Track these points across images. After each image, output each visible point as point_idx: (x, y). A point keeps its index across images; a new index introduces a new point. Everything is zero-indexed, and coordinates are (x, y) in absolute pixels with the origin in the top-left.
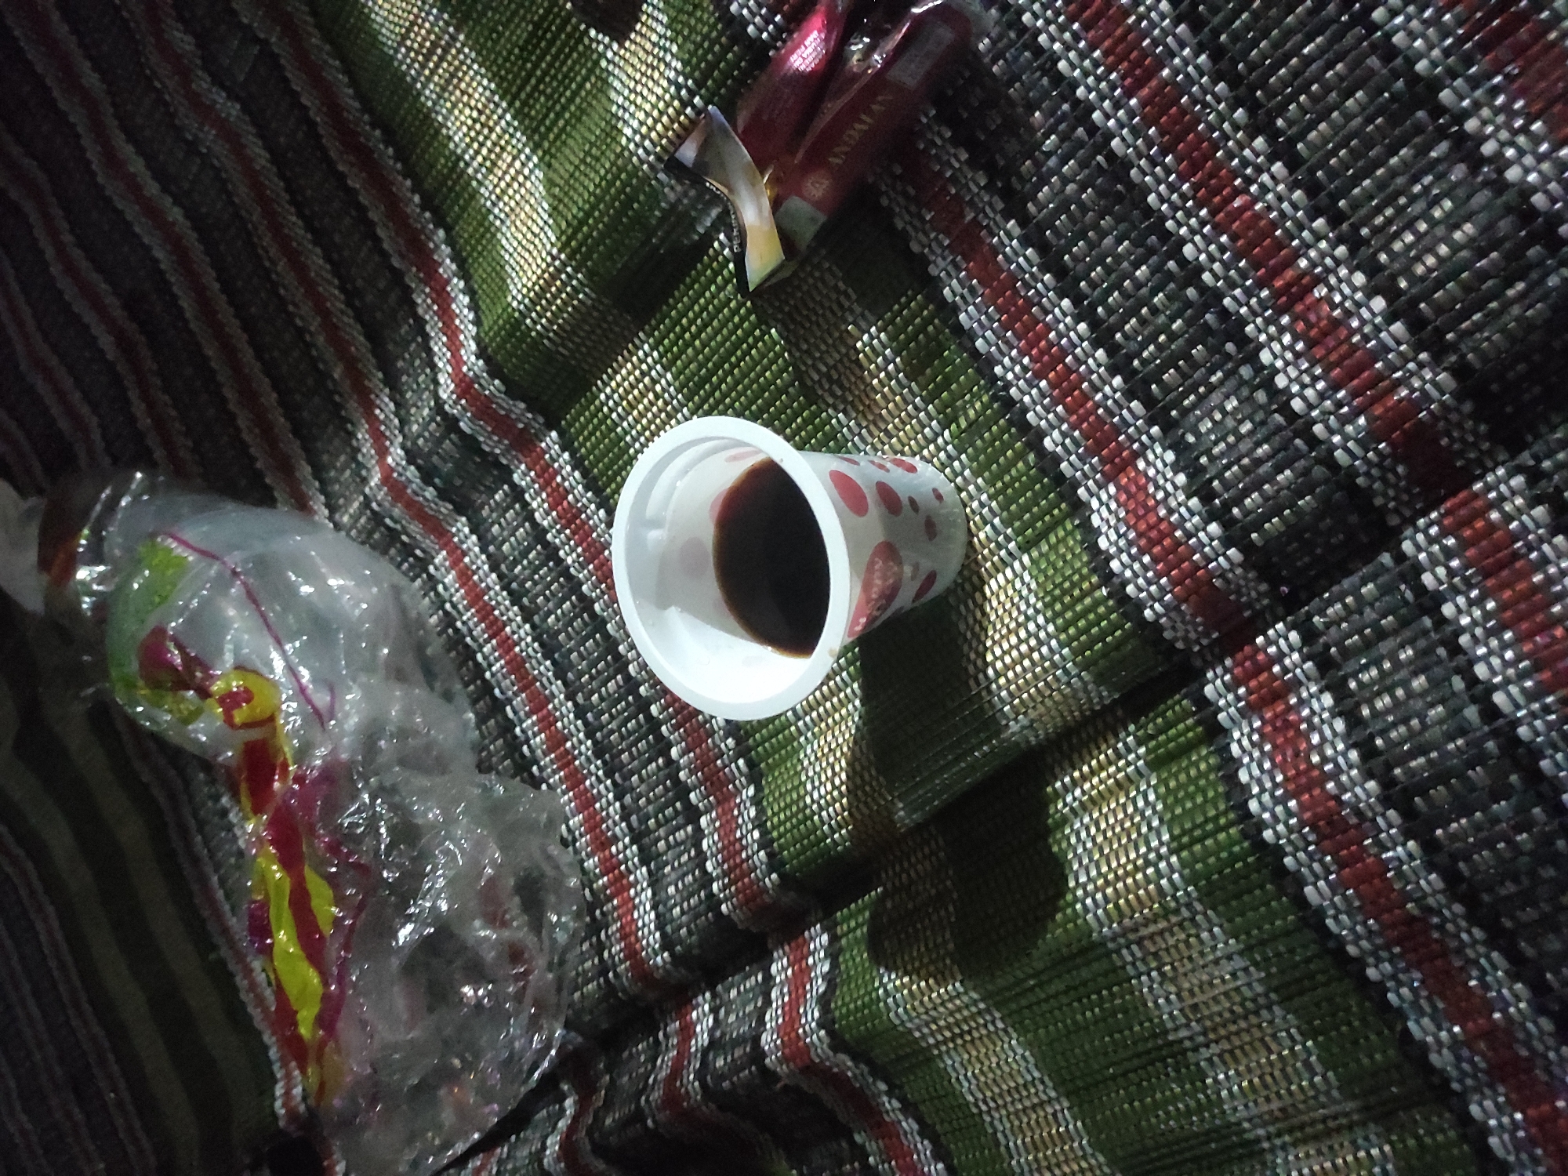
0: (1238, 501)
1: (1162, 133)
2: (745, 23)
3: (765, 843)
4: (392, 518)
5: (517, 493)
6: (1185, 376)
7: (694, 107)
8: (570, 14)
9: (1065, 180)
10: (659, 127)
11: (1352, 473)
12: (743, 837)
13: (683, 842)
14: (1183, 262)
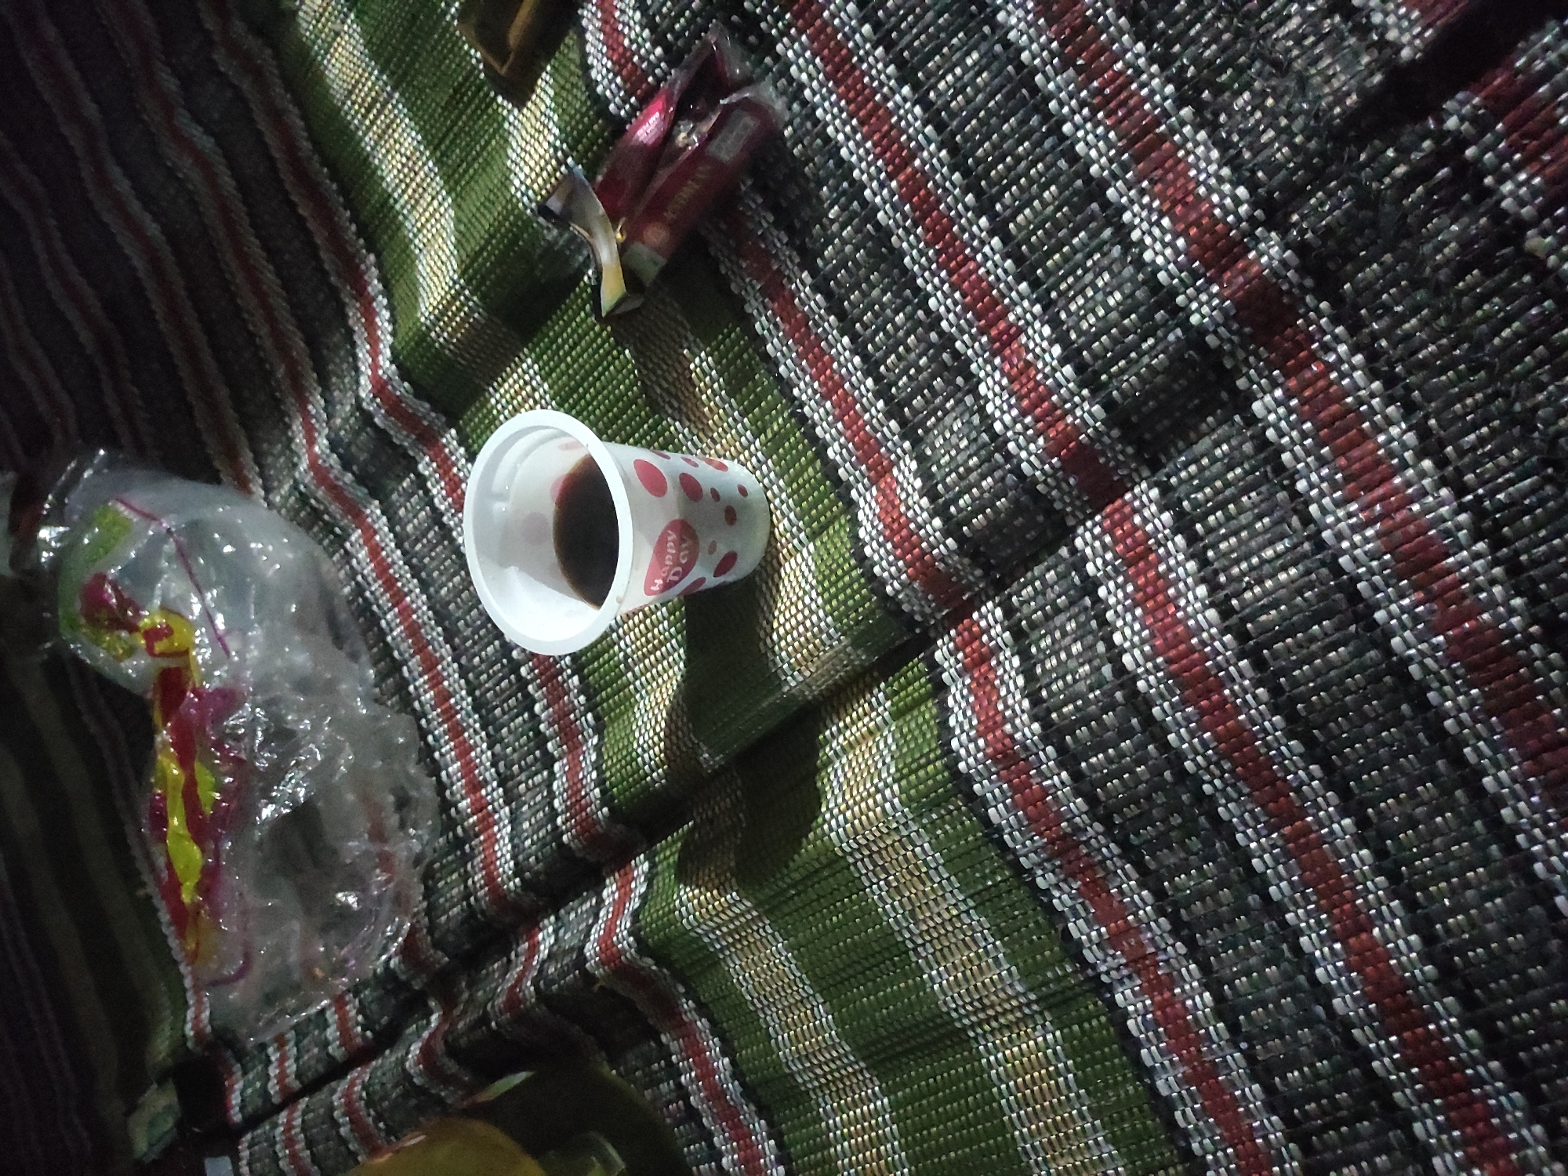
0: (954, 501)
1: (914, 209)
2: (608, 102)
3: (600, 782)
4: (316, 499)
5: (421, 480)
6: (927, 402)
7: (567, 166)
8: (483, 83)
9: (844, 242)
10: (540, 180)
11: (1034, 481)
12: (585, 777)
13: (539, 784)
14: (928, 312)
